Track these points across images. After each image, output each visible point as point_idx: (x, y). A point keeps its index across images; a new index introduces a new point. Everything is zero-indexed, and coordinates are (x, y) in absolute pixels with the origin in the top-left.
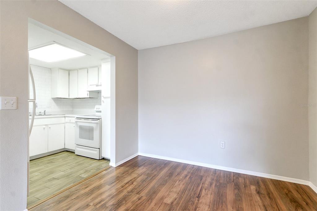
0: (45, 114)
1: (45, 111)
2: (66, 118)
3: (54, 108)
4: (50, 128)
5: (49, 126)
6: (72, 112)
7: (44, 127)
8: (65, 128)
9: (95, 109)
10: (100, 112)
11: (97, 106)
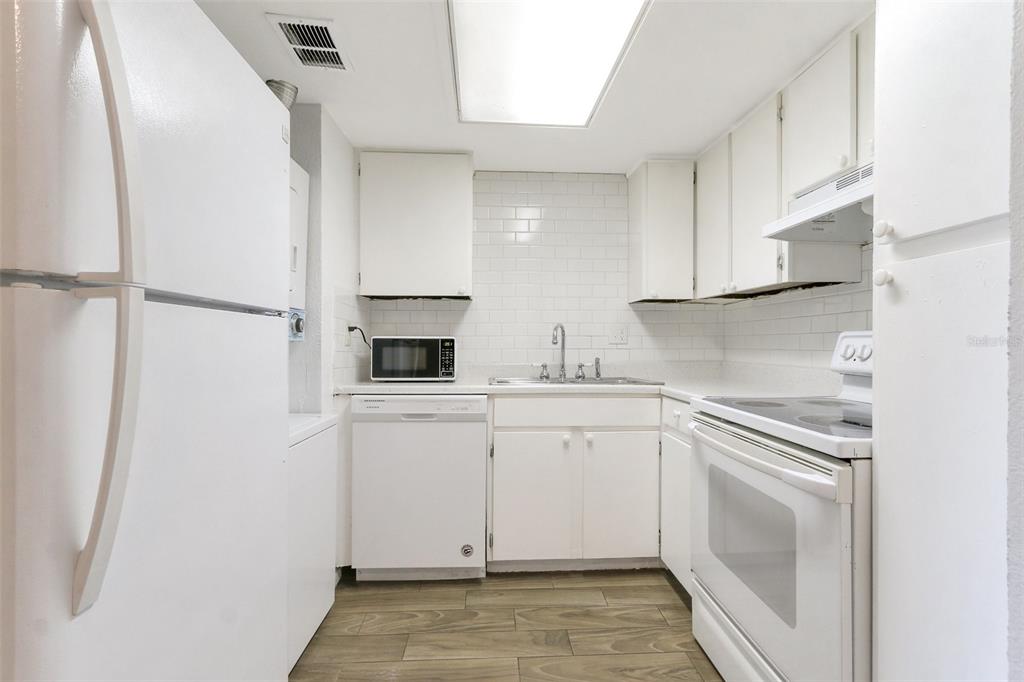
0: (598, 374)
1: (597, 361)
2: (664, 399)
3: (636, 350)
4: (590, 443)
5: (589, 435)
6: (720, 372)
7: (567, 435)
8: (660, 454)
9: (838, 362)
10: (864, 379)
11: (849, 342)
